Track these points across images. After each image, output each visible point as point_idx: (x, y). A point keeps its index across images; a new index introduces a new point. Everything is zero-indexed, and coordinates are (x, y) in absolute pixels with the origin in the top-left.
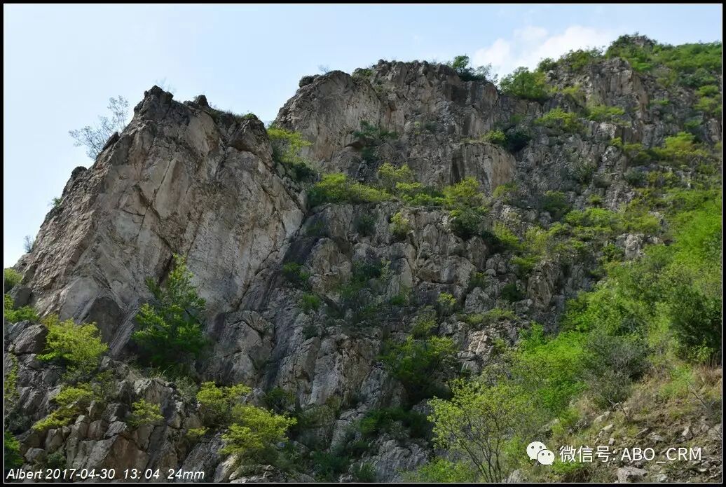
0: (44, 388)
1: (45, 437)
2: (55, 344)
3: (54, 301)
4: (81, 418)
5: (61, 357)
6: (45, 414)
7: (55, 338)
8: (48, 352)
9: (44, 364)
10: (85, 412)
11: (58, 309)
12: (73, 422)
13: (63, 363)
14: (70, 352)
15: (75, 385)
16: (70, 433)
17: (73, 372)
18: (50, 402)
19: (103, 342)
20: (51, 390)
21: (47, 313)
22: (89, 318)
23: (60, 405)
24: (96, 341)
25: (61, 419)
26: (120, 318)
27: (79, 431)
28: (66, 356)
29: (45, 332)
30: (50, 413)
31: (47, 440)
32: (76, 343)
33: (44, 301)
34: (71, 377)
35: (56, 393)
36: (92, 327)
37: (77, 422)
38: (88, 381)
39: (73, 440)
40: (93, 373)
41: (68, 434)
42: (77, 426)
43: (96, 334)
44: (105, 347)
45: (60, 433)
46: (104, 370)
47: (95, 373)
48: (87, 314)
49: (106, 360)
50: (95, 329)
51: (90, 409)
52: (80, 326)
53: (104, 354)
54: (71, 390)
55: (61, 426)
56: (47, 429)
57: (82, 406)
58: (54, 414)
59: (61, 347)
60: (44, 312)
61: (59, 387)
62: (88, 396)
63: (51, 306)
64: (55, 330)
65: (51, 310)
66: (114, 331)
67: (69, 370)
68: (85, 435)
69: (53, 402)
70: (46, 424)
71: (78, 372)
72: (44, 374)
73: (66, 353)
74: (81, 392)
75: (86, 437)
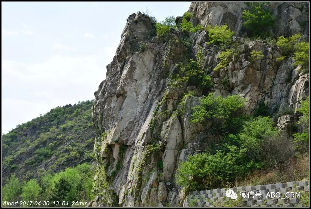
0: (213, 54)
1: (219, 73)
2: (213, 36)
3: (207, 20)
4: (231, 63)
5: (217, 41)
6: (217, 64)
7: (212, 34)
8: (211, 40)
9: (211, 45)
10: (232, 60)
11: (210, 22)
12: (228, 65)
13: (218, 43)
14: (220, 38)
15: (225, 50)
16: (228, 69)
17: (223, 46)
18: (217, 59)
19: (231, 31)
20: (216, 55)
21: (206, 25)
22: (223, 22)
23: (221, 59)
24: (229, 31)
25: (223, 65)
26: (235, 19)
27: (231, 68)
28: (218, 40)
29: (208, 33)
30: (218, 64)
31: (220, 74)
32: (220, 34)
33: (204, 20)
34: (222, 48)
35: (219, 55)
36: (226, 26)
37: (229, 65)
38: (229, 48)
39: (230, 72)
40: (231, 45)
41: (227, 70)
42: (230, 66)
43: (228, 28)
44: (233, 33)
45: (224, 70)
46: (235, 42)
47: (231, 44)
48: (222, 21)
49: (234, 38)
50: (227, 26)
51: (233, 59)
52: (220, 27)
53: (233, 36)
54: (224, 53)
55: (224, 68)
56: (219, 69)
57: (230, 58)
58: (220, 64)
59: (215, 37)
60: (205, 25)
61: (219, 53)
62: (231, 54)
63: (207, 22)
64: (211, 31)
65: (208, 24)
66: (234, 26)
67: (221, 45)
68: (234, 69)
69: (219, 59)
70: (218, 68)
71: (225, 45)
72: (212, 49)
73: (218, 39)
74: (228, 53)
75: (235, 70)
